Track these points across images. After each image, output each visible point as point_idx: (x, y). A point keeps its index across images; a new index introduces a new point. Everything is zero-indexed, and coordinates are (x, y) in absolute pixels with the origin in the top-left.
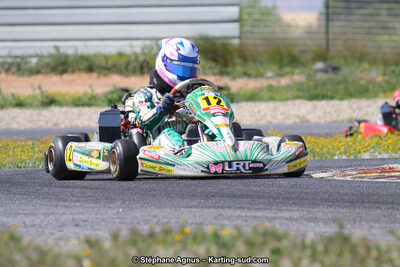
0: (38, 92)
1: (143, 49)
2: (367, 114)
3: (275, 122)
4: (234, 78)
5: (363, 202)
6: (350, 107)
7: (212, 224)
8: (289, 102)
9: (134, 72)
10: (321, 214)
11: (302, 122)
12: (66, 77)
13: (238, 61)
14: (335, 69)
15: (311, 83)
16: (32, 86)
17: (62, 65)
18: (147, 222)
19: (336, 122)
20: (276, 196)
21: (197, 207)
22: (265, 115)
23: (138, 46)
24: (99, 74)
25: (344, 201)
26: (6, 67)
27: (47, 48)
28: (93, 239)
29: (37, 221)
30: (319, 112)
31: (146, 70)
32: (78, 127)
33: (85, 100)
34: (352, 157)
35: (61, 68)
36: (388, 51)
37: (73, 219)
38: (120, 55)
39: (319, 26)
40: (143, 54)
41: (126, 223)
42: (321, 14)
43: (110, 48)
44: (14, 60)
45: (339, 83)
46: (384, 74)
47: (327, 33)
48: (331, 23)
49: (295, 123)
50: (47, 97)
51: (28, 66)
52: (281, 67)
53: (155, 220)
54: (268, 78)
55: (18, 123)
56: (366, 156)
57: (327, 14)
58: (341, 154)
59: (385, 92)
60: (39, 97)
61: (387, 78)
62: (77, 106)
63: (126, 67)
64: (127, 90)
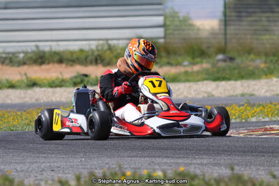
0: (24, 77)
1: (97, 47)
2: (254, 90)
3: (190, 96)
4: (161, 66)
5: (252, 152)
6: (242, 86)
7: (147, 169)
8: (199, 83)
9: (91, 63)
10: (223, 160)
11: (209, 96)
12: (44, 67)
13: (163, 54)
14: (232, 59)
15: (215, 69)
16: (20, 74)
17: (40, 59)
18: (101, 168)
19: (232, 96)
20: (191, 148)
21: (137, 157)
22: (183, 91)
23: (93, 45)
24: (67, 65)
25: (239, 151)
26: (2, 60)
27: (30, 47)
28: (64, 180)
29: (25, 168)
30: (221, 89)
31: (99, 61)
32: (52, 101)
33: (57, 82)
34: (244, 121)
35: (40, 60)
36: (268, 46)
37: (50, 166)
38: (81, 51)
39: (220, 29)
40: (98, 50)
41: (87, 168)
42: (221, 21)
43: (74, 46)
44: (7, 55)
45: (235, 69)
46: (266, 62)
47: (225, 34)
48: (228, 28)
49: (204, 97)
50: (31, 81)
51: (17, 59)
52: (193, 58)
53: (107, 166)
54: (185, 66)
55: (11, 99)
56: (254, 120)
57: (225, 21)
58: (236, 118)
59: (266, 75)
60: (26, 81)
61: (267, 65)
62: (52, 87)
63: (86, 59)
64: (86, 76)
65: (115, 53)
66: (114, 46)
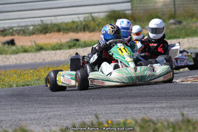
0: (34, 44)
1: (84, 19)
6: (188, 42)
9: (81, 30)
12: (47, 35)
14: (180, 22)
15: (168, 31)
16: (31, 41)
17: (45, 29)
23: (82, 18)
24: (64, 32)
26: (18, 32)
27: (37, 21)
31: (86, 29)
32: (54, 60)
33: (57, 47)
35: (44, 31)
38: (73, 22)
39: (170, 1)
40: (85, 21)
43: (68, 19)
44: (21, 28)
45: (182, 29)
47: (174, 4)
50: (38, 46)
51: (29, 31)
54: (147, 29)
55: (25, 61)
60: (35, 47)
62: (54, 50)
63: (77, 28)
64: (77, 40)
65: (97, 22)
66: (96, 17)
